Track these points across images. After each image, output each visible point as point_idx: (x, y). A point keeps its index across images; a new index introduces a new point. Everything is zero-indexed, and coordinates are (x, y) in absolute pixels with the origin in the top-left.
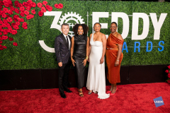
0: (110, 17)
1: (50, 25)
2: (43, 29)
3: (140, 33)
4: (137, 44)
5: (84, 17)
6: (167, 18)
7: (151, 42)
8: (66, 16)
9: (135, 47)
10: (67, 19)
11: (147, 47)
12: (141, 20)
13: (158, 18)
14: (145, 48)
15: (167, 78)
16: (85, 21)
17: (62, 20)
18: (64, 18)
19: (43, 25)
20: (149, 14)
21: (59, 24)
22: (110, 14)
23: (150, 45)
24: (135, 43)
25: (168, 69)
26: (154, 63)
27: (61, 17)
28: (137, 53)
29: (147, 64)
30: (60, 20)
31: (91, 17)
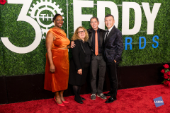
0: (96, 6)
1: (16, 16)
2: (6, 21)
3: (131, 26)
4: (129, 41)
5: (63, 6)
6: (160, 8)
7: (144, 37)
8: (39, 4)
9: (126, 44)
10: (40, 8)
11: (140, 43)
12: (132, 11)
13: (151, 9)
14: (138, 45)
15: (163, 79)
16: (64, 11)
17: (34, 10)
18: (36, 7)
19: (7, 16)
20: (140, 4)
21: (28, 15)
22: (95, 2)
23: (143, 40)
24: (126, 38)
25: (164, 68)
26: (148, 62)
27: (32, 6)
28: (129, 51)
29: (140, 64)
30: (30, 10)
31: (72, 6)
